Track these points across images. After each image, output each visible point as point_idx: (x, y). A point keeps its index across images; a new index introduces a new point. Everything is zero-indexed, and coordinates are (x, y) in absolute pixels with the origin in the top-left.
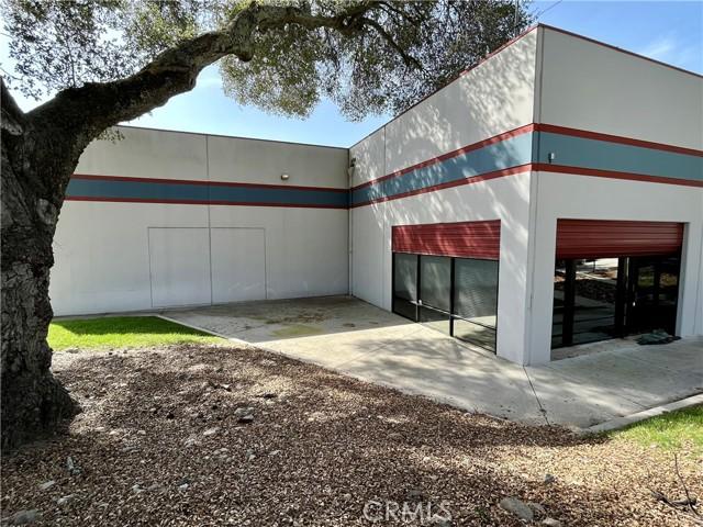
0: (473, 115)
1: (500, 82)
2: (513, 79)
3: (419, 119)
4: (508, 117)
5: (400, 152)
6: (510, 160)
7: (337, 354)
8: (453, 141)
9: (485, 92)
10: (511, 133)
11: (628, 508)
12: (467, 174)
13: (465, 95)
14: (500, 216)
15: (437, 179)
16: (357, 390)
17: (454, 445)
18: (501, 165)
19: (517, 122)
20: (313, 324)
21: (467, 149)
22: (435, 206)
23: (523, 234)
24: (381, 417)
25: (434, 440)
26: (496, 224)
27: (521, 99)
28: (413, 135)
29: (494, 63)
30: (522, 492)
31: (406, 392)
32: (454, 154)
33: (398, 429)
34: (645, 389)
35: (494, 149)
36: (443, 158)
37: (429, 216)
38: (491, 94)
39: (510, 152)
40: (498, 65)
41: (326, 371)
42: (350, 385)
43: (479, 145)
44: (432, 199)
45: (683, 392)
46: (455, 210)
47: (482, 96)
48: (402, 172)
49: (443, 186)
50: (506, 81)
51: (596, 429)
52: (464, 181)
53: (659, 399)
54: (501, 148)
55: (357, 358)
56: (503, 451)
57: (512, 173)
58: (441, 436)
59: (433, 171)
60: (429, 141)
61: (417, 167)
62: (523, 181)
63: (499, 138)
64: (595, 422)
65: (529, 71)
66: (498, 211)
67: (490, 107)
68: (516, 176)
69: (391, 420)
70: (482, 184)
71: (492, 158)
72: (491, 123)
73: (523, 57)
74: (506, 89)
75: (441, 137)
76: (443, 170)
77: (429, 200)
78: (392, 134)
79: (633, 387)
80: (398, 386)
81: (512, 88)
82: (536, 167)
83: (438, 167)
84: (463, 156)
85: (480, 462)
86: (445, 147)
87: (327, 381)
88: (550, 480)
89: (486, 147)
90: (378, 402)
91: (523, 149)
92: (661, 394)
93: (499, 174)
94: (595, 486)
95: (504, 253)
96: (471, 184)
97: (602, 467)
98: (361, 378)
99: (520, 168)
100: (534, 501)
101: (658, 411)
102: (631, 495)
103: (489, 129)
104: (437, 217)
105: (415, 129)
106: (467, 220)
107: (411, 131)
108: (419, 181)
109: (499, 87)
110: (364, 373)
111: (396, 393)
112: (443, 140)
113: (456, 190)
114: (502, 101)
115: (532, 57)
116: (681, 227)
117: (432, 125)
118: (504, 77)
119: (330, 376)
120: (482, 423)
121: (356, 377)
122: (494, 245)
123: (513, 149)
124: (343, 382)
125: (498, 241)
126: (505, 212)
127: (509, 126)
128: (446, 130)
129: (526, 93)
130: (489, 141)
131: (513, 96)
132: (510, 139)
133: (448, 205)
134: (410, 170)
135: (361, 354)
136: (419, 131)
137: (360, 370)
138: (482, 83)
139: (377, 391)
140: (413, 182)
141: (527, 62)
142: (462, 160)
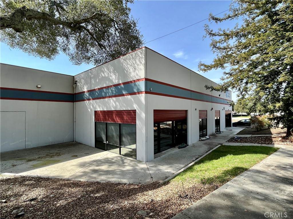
0: (126, 72)
1: (134, 62)
2: (138, 62)
3: (105, 70)
4: (137, 74)
5: (97, 81)
6: (138, 89)
7: (69, 171)
8: (119, 79)
9: (129, 65)
10: (138, 80)
11: (172, 203)
12: (124, 93)
13: (122, 64)
14: (136, 109)
15: (113, 93)
16: (80, 186)
17: (121, 198)
18: (136, 91)
19: (140, 77)
20: (56, 158)
21: (124, 84)
22: (112, 104)
23: (143, 115)
24: (92, 195)
25: (114, 198)
26: (134, 111)
27: (141, 69)
28: (103, 75)
29: (132, 55)
30: (144, 208)
31: (102, 182)
32: (119, 84)
33: (100, 198)
34: (180, 163)
35: (133, 85)
36: (115, 86)
37: (110, 107)
38: (131, 65)
39: (138, 86)
40: (133, 56)
41: (64, 180)
42: (76, 184)
43: (128, 83)
44: (111, 101)
45: (189, 162)
46: (120, 105)
47: (128, 66)
48: (99, 89)
49: (115, 96)
50: (136, 63)
51: (167, 180)
52: (123, 95)
53: (183, 166)
54: (135, 85)
55: (79, 171)
56: (138, 195)
57: (139, 94)
58: (117, 196)
59: (111, 90)
60: (110, 78)
61: (105, 88)
62: (142, 97)
63: (134, 81)
64: (167, 178)
65: (143, 61)
66: (135, 107)
67: (131, 70)
68: (140, 95)
69: (96, 195)
70: (129, 97)
71: (132, 88)
72: (132, 76)
73: (141, 56)
74: (136, 65)
75: (114, 78)
76: (115, 90)
77: (110, 101)
78: (94, 73)
79: (177, 163)
80: (98, 180)
81: (138, 65)
82: (146, 92)
83: (113, 89)
84: (122, 86)
85: (131, 202)
86: (116, 82)
87: (65, 185)
88: (152, 200)
89: (131, 84)
90: (90, 189)
91: (142, 86)
92: (183, 164)
93: (134, 94)
94: (165, 198)
95: (138, 122)
96: (125, 96)
97: (167, 192)
98: (82, 180)
99: (141, 92)
100: (147, 209)
101: (182, 170)
102: (173, 198)
103: (131, 77)
104: (113, 108)
105: (104, 73)
106: (125, 109)
107: (102, 73)
108: (106, 93)
109: (134, 64)
110: (83, 177)
111: (98, 183)
112: (115, 79)
113: (120, 98)
114: (135, 69)
115: (144, 57)
116: (186, 111)
117: (110, 72)
118: (135, 61)
119: (66, 182)
120: (132, 187)
121: (79, 180)
122: (134, 119)
123: (139, 86)
124: (73, 184)
125: (135, 118)
126: (137, 107)
127: (138, 78)
128: (116, 75)
129: (142, 67)
130: (131, 82)
131: (138, 68)
132: (138, 82)
133: (117, 103)
134: (102, 88)
135: (81, 169)
136: (105, 74)
137: (81, 176)
138: (128, 61)
139: (90, 184)
140: (103, 94)
141: (142, 58)
142: (122, 87)
